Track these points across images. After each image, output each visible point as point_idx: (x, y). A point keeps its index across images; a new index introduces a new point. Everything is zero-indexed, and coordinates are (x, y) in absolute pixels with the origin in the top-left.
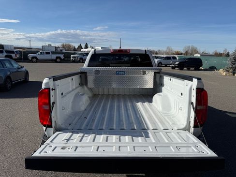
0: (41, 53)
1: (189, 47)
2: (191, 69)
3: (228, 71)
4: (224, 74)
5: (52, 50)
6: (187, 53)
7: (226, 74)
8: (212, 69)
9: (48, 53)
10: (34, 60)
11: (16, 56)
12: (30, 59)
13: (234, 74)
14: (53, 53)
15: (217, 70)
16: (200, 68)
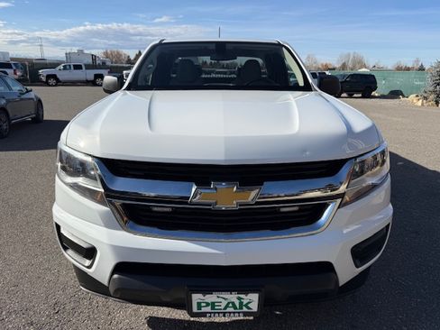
0: (65, 68)
1: (349, 55)
2: (355, 95)
3: (425, 98)
4: (420, 103)
5: (85, 62)
6: (344, 66)
7: (422, 104)
8: (395, 94)
9: (78, 67)
10: (52, 81)
11: (15, 74)
12: (44, 79)
13: (437, 103)
14: (88, 67)
15: (404, 96)
16: (373, 93)
